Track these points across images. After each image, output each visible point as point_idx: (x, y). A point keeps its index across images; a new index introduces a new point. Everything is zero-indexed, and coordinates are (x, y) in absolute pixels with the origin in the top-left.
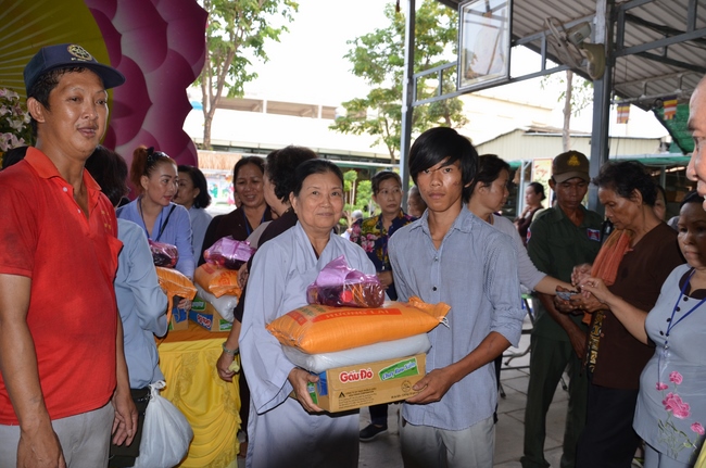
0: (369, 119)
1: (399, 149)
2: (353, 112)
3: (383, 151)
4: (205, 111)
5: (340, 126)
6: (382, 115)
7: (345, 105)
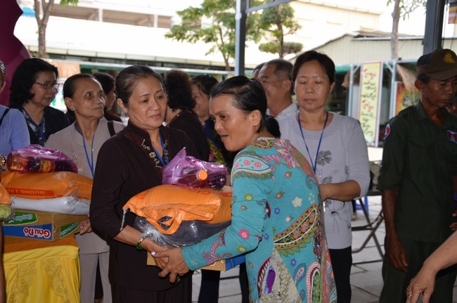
0: (204, 27)
1: (233, 56)
2: (188, 21)
3: (218, 58)
4: (38, 18)
5: (175, 34)
6: (216, 24)
7: (180, 13)
